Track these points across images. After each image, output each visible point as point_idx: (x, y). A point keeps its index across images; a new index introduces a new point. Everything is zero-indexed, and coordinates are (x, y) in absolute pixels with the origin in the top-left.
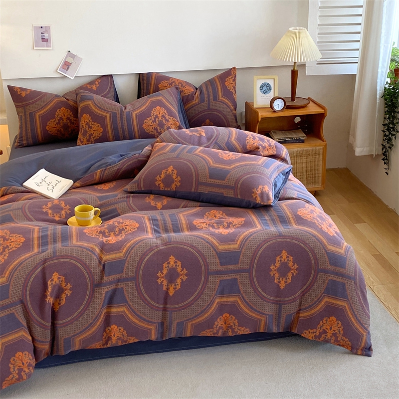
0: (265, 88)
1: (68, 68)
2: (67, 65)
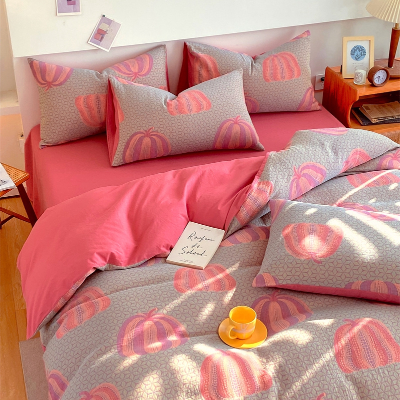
0: (358, 53)
1: (102, 38)
2: (100, 35)
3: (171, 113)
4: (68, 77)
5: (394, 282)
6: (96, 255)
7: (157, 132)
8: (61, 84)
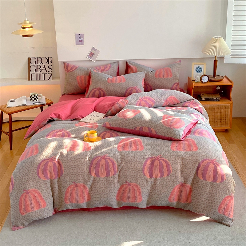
0: (198, 69)
1: (92, 56)
3: (109, 82)
4: (76, 69)
5: (151, 128)
6: (53, 113)
7: (101, 88)
8: (73, 71)
